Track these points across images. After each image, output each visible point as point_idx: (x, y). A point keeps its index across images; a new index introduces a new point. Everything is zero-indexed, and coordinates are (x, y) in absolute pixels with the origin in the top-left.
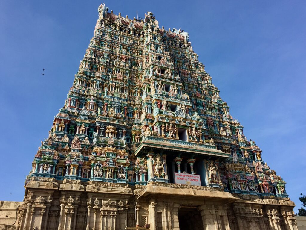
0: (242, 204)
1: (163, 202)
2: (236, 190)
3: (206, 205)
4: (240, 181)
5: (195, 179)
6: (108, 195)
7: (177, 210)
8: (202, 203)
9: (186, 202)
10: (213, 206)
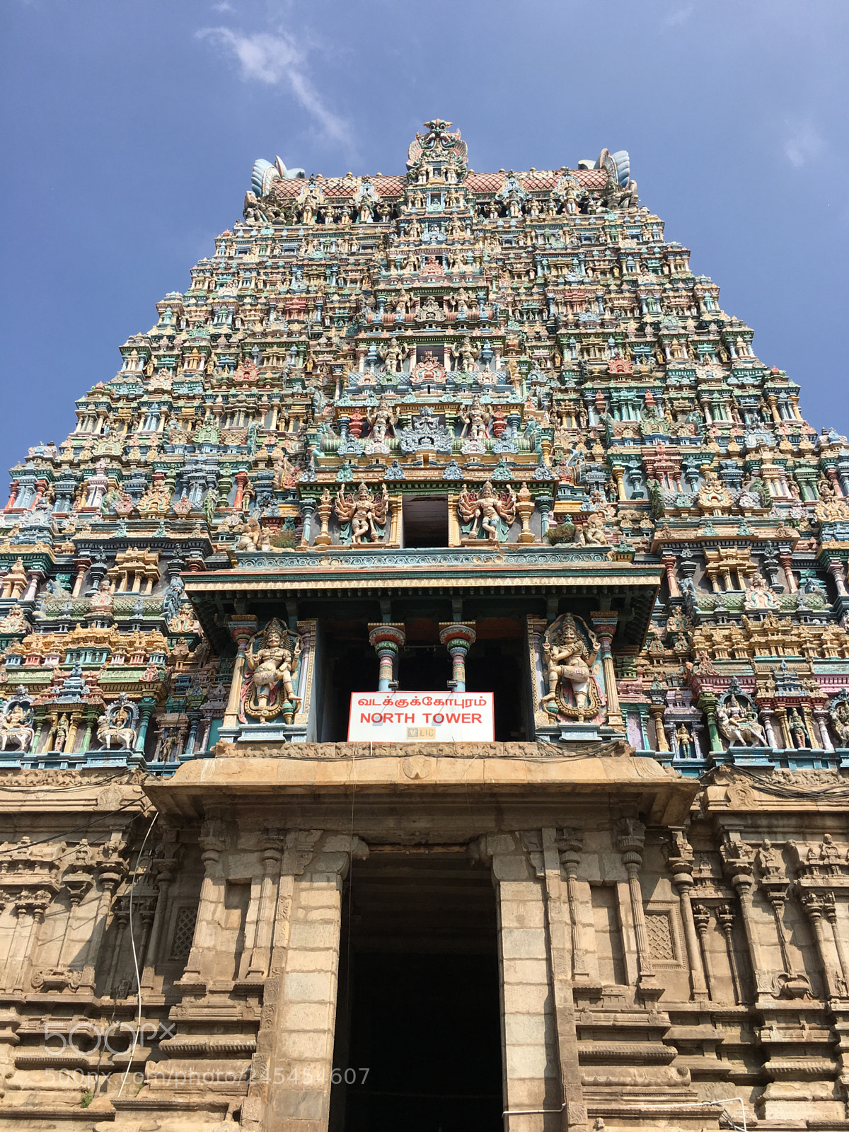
0: (781, 822)
1: (266, 831)
2: (739, 752)
3: (512, 832)
4: (773, 702)
5: (466, 710)
6: (28, 822)
7: (341, 864)
8: (489, 822)
9: (391, 823)
10: (549, 835)
